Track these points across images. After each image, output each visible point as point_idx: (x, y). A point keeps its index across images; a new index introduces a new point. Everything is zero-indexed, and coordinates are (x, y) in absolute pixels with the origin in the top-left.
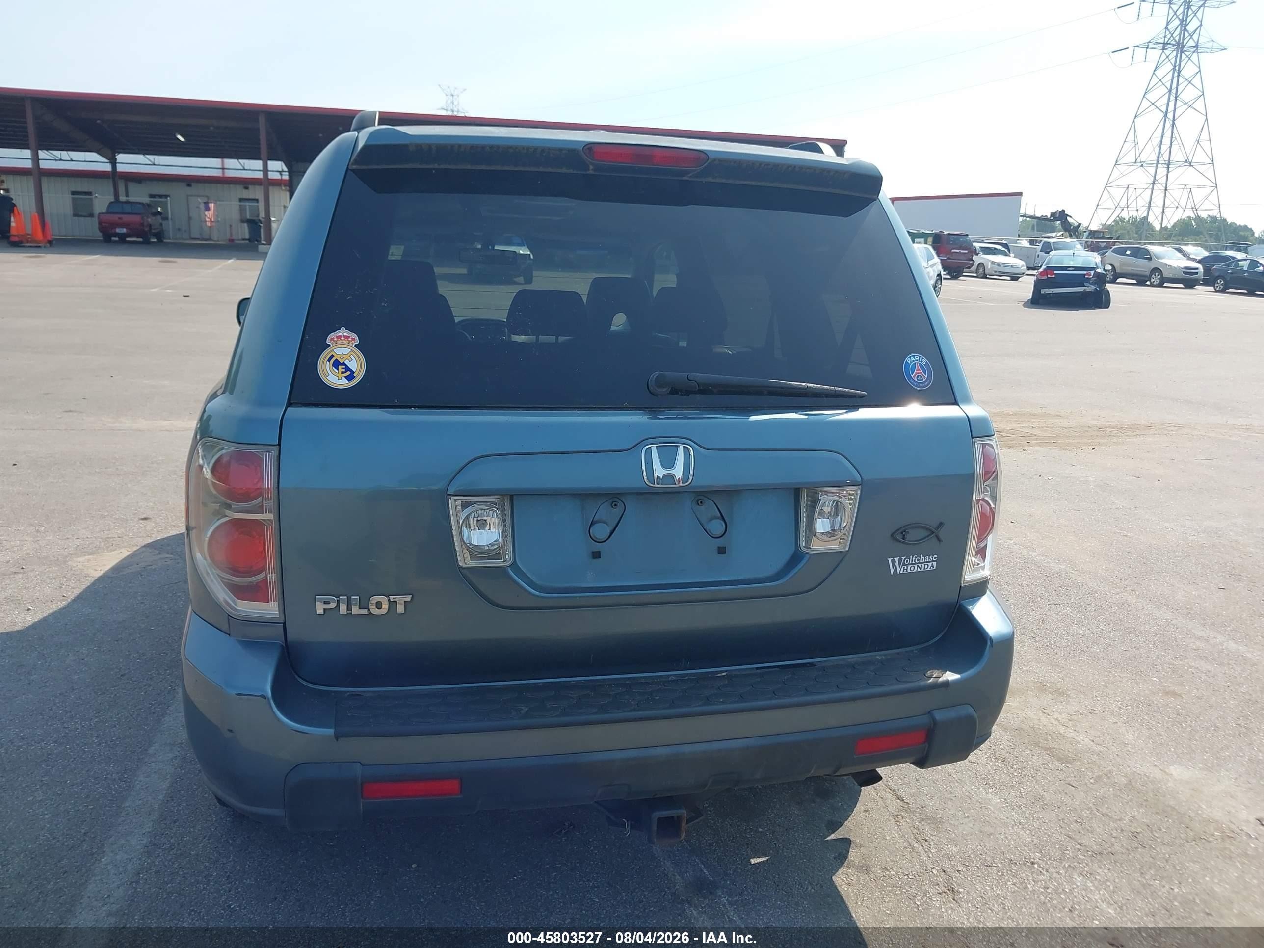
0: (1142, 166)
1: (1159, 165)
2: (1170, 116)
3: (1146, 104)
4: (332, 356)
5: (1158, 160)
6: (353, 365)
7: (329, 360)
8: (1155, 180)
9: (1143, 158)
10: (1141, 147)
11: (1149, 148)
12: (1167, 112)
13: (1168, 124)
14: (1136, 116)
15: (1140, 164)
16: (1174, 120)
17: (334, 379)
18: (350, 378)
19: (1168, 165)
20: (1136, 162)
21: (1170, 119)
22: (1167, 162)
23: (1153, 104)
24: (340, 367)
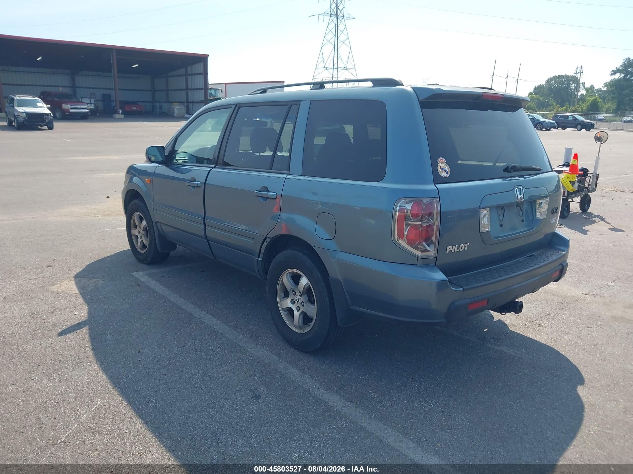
0: (327, 69)
1: (334, 69)
2: (336, 47)
3: (325, 41)
4: (441, 167)
5: (333, 67)
6: (447, 169)
7: (440, 168)
8: (333, 76)
9: (326, 66)
10: (325, 60)
11: (329, 60)
12: (335, 45)
13: (336, 50)
14: (322, 47)
15: (326, 68)
16: (337, 49)
17: (444, 174)
18: (447, 173)
19: (337, 69)
20: (324, 67)
21: (336, 48)
22: (337, 68)
23: (328, 41)
24: (444, 170)
